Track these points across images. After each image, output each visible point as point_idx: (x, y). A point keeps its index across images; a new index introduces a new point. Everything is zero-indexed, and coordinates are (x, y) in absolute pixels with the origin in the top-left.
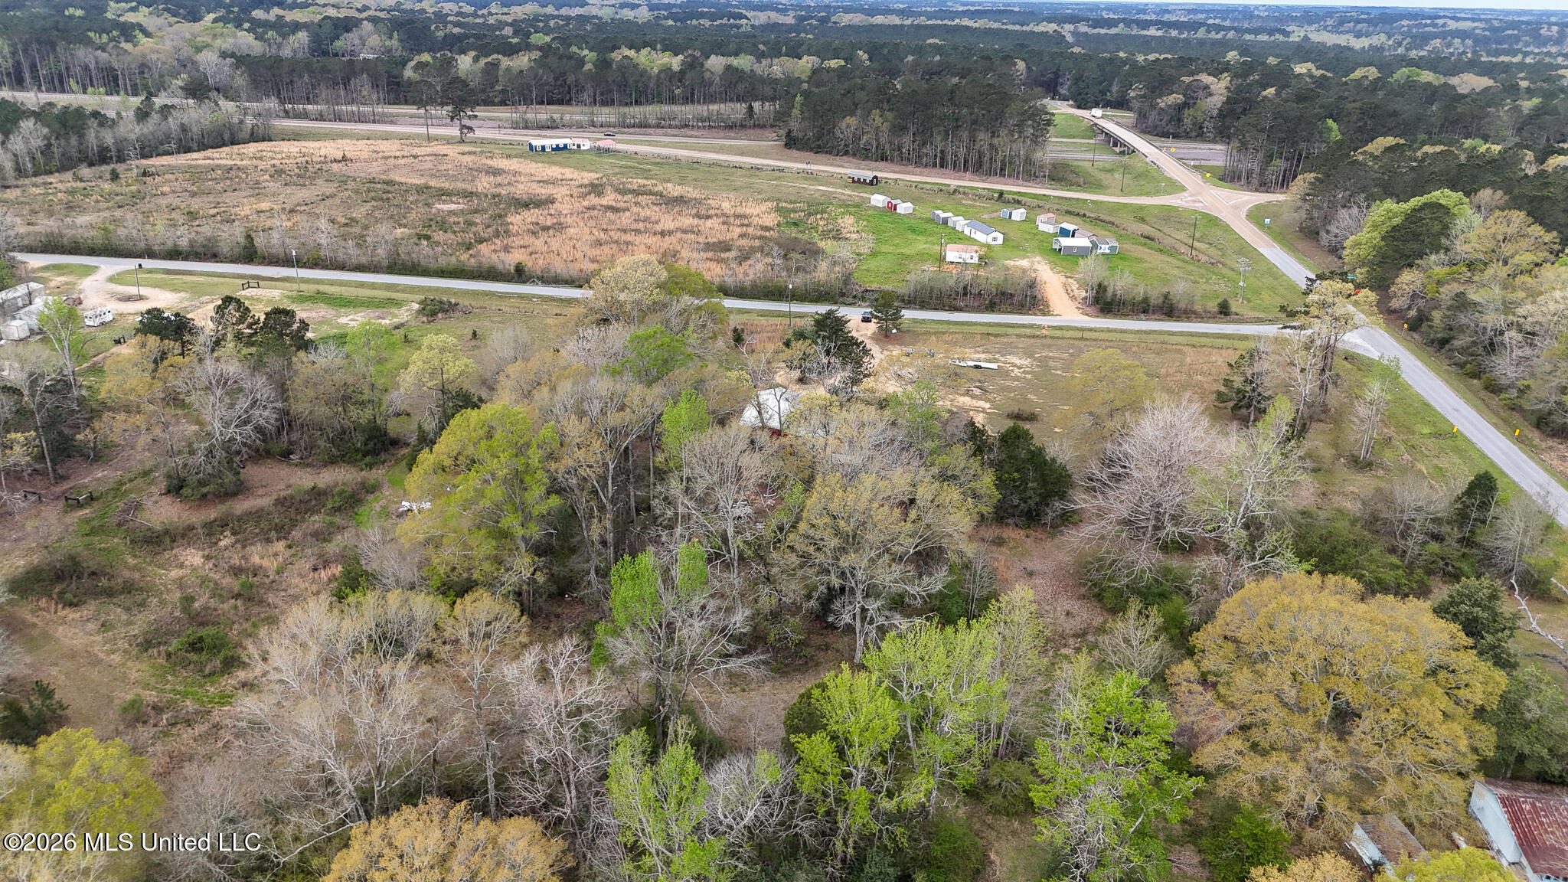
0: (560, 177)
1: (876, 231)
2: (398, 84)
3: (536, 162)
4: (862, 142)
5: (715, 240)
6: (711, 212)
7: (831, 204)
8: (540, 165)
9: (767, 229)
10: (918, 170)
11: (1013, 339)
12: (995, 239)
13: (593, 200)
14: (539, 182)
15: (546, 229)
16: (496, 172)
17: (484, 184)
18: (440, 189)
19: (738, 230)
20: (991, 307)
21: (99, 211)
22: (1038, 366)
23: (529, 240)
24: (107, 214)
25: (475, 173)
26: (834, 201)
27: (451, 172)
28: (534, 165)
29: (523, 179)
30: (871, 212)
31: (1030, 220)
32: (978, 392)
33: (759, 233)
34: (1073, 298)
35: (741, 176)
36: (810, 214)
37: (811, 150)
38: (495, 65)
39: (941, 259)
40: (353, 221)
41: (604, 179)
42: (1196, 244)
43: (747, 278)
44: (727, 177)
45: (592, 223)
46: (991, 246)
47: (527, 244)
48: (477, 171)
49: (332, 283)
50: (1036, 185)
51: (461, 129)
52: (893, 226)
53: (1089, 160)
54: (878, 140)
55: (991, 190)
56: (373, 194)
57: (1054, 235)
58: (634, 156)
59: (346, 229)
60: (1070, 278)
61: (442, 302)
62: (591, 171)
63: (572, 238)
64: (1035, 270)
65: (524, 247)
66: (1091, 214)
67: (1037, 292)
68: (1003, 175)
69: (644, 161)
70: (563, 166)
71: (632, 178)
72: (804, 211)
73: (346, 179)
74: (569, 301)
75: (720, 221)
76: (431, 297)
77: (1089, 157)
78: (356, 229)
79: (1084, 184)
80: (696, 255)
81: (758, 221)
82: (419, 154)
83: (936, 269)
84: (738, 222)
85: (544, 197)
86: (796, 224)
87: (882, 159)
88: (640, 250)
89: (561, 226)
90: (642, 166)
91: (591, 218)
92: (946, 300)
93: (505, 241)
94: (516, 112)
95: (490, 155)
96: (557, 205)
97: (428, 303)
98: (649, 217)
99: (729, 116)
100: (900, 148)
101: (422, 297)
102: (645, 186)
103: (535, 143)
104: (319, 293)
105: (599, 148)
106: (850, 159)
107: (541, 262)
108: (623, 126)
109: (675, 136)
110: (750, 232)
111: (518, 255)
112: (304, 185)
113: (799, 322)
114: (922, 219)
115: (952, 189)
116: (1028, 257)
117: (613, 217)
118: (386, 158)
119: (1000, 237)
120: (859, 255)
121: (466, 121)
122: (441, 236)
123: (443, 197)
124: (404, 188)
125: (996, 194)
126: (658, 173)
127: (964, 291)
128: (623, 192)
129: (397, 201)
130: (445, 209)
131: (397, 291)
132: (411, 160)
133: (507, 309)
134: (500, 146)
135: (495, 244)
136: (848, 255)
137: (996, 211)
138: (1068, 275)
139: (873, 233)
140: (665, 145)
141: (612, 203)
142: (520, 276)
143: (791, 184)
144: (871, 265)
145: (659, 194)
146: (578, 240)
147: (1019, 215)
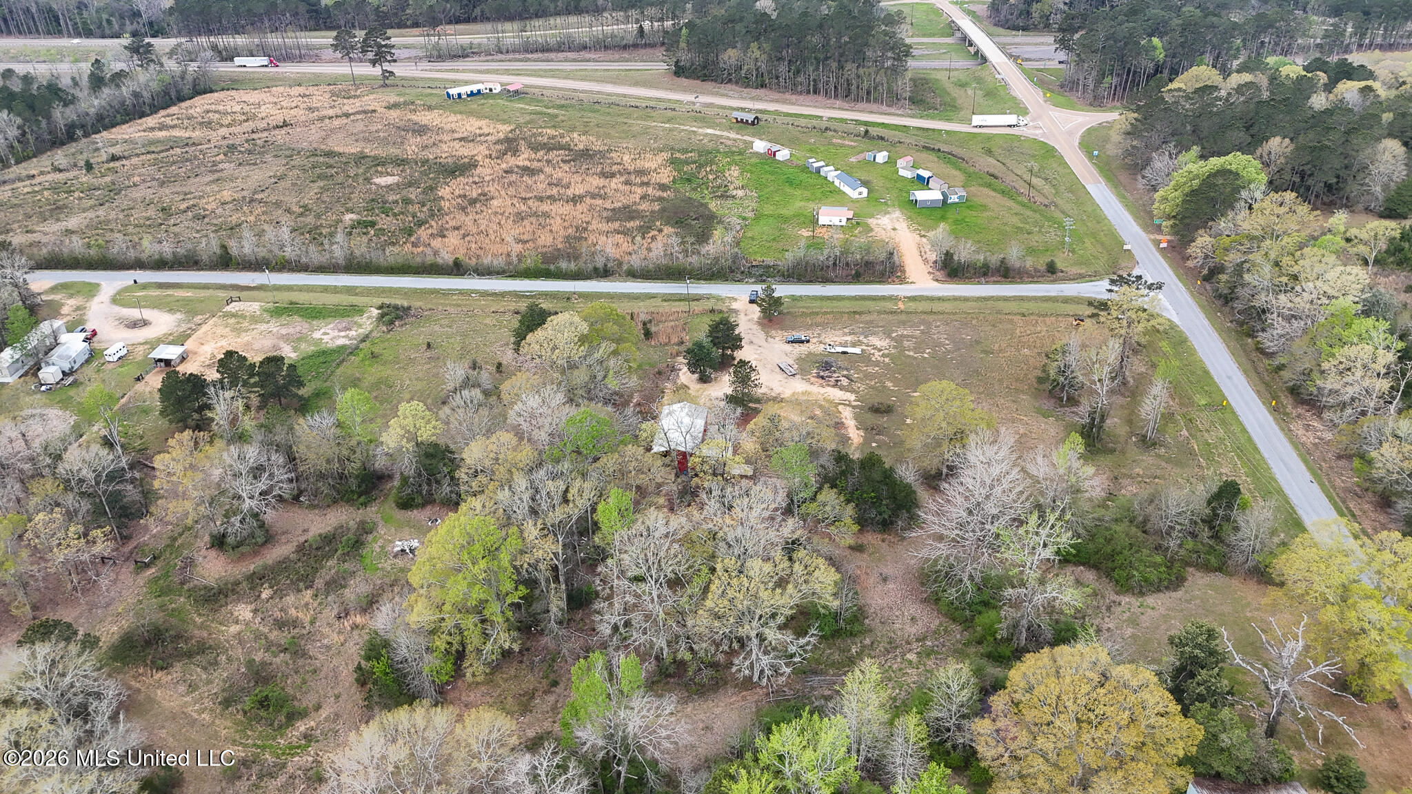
0: (478, 131)
1: (760, 187)
2: (316, 11)
3: (455, 113)
4: (743, 72)
5: (620, 204)
6: (615, 168)
7: (718, 151)
8: (459, 117)
9: (663, 187)
10: (794, 97)
11: (874, 317)
12: (860, 193)
13: (511, 161)
14: (461, 139)
15: (473, 202)
16: (421, 130)
17: (412, 148)
18: (375, 158)
19: (639, 191)
20: (857, 278)
21: (84, 211)
22: (895, 347)
23: (461, 217)
24: (91, 214)
25: (403, 133)
26: (722, 149)
27: (382, 134)
28: (453, 118)
29: (446, 138)
30: (753, 160)
31: (891, 162)
32: (845, 382)
33: (659, 194)
34: (926, 261)
35: (637, 119)
36: (701, 166)
37: (698, 78)
39: (814, 222)
40: (306, 208)
41: (518, 132)
42: (1035, 181)
43: (650, 254)
44: (626, 120)
45: (512, 191)
46: (857, 201)
47: (459, 224)
48: (404, 130)
49: (301, 289)
50: (897, 112)
51: (383, 74)
52: (773, 178)
53: (946, 70)
54: (757, 70)
55: (858, 122)
56: (318, 171)
57: (912, 180)
58: (540, 98)
59: (302, 219)
60: (924, 236)
61: (396, 308)
62: (504, 122)
63: (497, 213)
64: (894, 229)
65: (457, 228)
66: (945, 148)
67: (896, 258)
68: (868, 101)
69: (550, 105)
70: (479, 116)
71: (541, 127)
72: (695, 162)
73: (291, 153)
74: (503, 295)
75: (622, 179)
76: (387, 301)
77: (946, 64)
78: (310, 219)
79: (941, 105)
80: (604, 227)
81: (655, 178)
82: (350, 112)
83: (811, 233)
84: (638, 180)
85: (466, 160)
86: (689, 180)
87: (762, 86)
88: (557, 224)
89: (485, 198)
90: (549, 111)
91: (510, 184)
92: (819, 273)
93: (440, 223)
94: (428, 35)
95: (413, 107)
96: (479, 170)
97: (386, 310)
98: (560, 180)
99: (623, 38)
100: (777, 78)
101: (378, 301)
102: (553, 137)
103: (451, 91)
104: (291, 303)
105: (509, 91)
106: (734, 87)
107: (473, 246)
108: (527, 51)
109: (574, 60)
110: (650, 192)
111: (453, 239)
112: (255, 164)
113: (697, 307)
114: (797, 166)
115: (824, 124)
116: (889, 213)
117: (529, 182)
118: (321, 119)
119: (865, 191)
120: (744, 219)
121: (387, 66)
122: (384, 222)
123: (379, 169)
124: (344, 159)
125: (862, 129)
126: (563, 118)
127: (835, 264)
128: (535, 148)
129: (340, 178)
130: (383, 184)
131: (356, 294)
132: (344, 121)
133: (451, 310)
134: (420, 90)
135: (432, 227)
136: (735, 220)
137: (862, 152)
138: (923, 233)
139: (756, 188)
140: (567, 76)
141: (527, 163)
142: (458, 269)
143: (682, 127)
144: (756, 231)
145: (566, 147)
146: (502, 214)
147: (882, 157)
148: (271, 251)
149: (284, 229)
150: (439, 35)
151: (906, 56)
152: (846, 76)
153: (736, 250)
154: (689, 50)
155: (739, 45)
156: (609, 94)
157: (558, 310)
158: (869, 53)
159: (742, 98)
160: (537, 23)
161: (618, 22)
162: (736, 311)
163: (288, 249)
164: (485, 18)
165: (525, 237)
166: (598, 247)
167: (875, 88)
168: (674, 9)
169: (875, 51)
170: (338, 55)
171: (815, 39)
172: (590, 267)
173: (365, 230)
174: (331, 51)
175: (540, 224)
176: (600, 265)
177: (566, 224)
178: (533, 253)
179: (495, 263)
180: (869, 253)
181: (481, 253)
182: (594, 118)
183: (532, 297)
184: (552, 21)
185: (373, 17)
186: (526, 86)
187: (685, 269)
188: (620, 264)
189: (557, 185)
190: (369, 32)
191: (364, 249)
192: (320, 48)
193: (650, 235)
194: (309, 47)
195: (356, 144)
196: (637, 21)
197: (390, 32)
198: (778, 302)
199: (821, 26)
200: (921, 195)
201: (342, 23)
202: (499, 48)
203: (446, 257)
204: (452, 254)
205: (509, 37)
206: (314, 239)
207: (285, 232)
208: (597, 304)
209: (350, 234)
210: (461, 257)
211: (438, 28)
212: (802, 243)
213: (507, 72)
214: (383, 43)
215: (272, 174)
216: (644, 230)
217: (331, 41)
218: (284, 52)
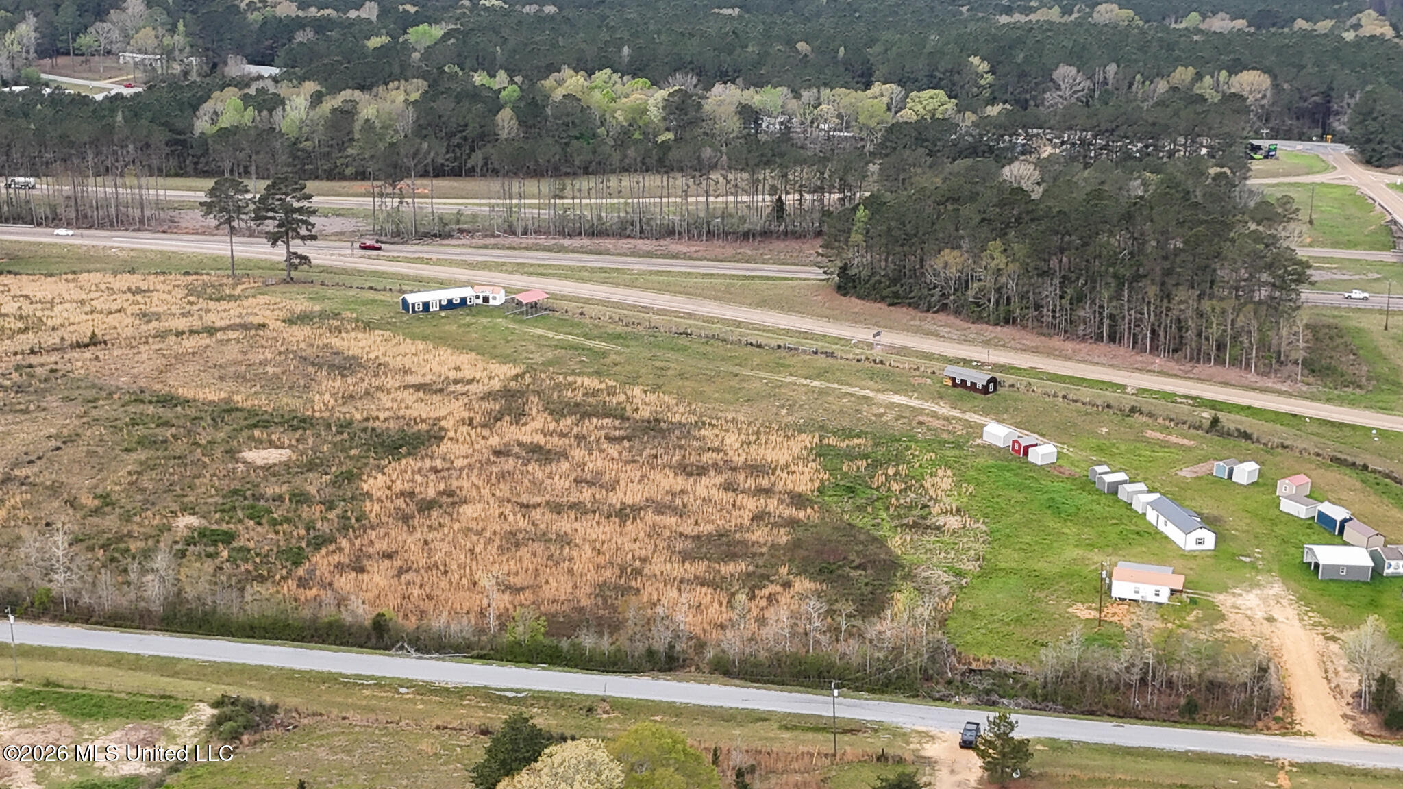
0: (452, 375)
1: (992, 512)
2: (183, 143)
3: (414, 338)
4: (971, 293)
5: (710, 528)
6: (708, 457)
7: (913, 438)
8: (420, 345)
9: (798, 500)
10: (1069, 346)
12: (1200, 541)
13: (509, 433)
14: (419, 387)
15: (426, 506)
16: (345, 366)
17: (324, 396)
18: (252, 413)
19: (751, 504)
20: (1189, 714)
23: (399, 534)
25: (311, 369)
26: (920, 434)
27: (270, 370)
28: (409, 346)
29: (390, 382)
30: (982, 460)
31: (1265, 483)
33: (789, 512)
34: (1337, 691)
35: (759, 367)
36: (876, 465)
37: (883, 299)
38: (346, 114)
39: (1103, 590)
40: (106, 500)
41: (528, 379)
43: (764, 631)
44: (736, 369)
45: (503, 490)
46: (1191, 556)
47: (394, 547)
48: (313, 364)
49: (70, 656)
50: (1279, 386)
51: (288, 260)
52: (1020, 497)
53: (1380, 311)
54: (998, 290)
55: (1198, 402)
56: (141, 431)
57: (1309, 523)
58: (577, 318)
59: (95, 520)
60: (1334, 639)
61: (249, 706)
62: (505, 359)
63: (469, 530)
64: (1270, 619)
65: (389, 556)
66: (1375, 463)
67: (1273, 679)
68: (1220, 361)
69: (595, 332)
70: (459, 345)
71: (573, 373)
72: (866, 457)
73: (93, 394)
74: (461, 693)
75: (720, 479)
76: (233, 692)
77: (1379, 301)
78: (111, 522)
79: (1369, 379)
80: (677, 570)
81: (785, 482)
82: (218, 324)
83: (1095, 614)
84: (751, 483)
85: (424, 427)
86: (851, 490)
87: (1007, 322)
88: (583, 558)
89: (451, 500)
90: (592, 344)
91: (502, 476)
92: (1110, 697)
93: (357, 543)
94: (381, 195)
95: (336, 323)
96: (446, 446)
97: (227, 710)
98: (600, 473)
99: (743, 219)
100: (1038, 307)
101: (215, 690)
102: (595, 393)
103: (412, 298)
104: (48, 684)
105: (520, 304)
106: (952, 319)
107: (416, 592)
108: (561, 233)
109: (649, 254)
110: (771, 508)
111: (379, 577)
112: (26, 411)
113: (850, 747)
114: (1072, 478)
115: (1128, 401)
116: (1258, 585)
117: (540, 475)
118: (162, 335)
119: (1210, 539)
120: (959, 574)
121: (297, 246)
122: (252, 535)
123: (257, 433)
124: (192, 412)
125: (1207, 415)
126: (618, 359)
127: (1143, 681)
128: (557, 410)
129: (180, 447)
130: (259, 462)
131: (175, 674)
132: (204, 340)
133: (355, 717)
134: (352, 293)
135: (340, 549)
136: (940, 576)
137: (1205, 459)
138: (1331, 632)
139: (986, 516)
140: (633, 281)
141: (539, 439)
142: (381, 637)
143: (845, 389)
144: (980, 599)
145: (619, 414)
146: (479, 533)
147: (1246, 472)
148: (26, 579)
149: (59, 537)
150: (401, 196)
151: (1298, 282)
152: (1176, 313)
153: (939, 635)
154: (868, 248)
155: (965, 244)
156: (710, 320)
157: (568, 733)
158: (1223, 273)
159: (966, 341)
160: (584, 183)
161: (736, 190)
162: (931, 763)
163: (59, 577)
164: (489, 170)
165: (517, 581)
166: (660, 610)
167: (1234, 338)
168: (846, 170)
169: (1236, 270)
170: (212, 221)
171: (1118, 240)
172: (641, 648)
173: (211, 549)
174: (199, 213)
175: (550, 557)
176: (660, 645)
177: (601, 559)
178: (532, 614)
179: (454, 627)
180: (1216, 664)
181: (429, 606)
182: (674, 362)
183: (517, 701)
184: (613, 181)
185: (283, 158)
186: (554, 296)
187: (832, 665)
188: (701, 646)
189: (591, 484)
190: (273, 185)
191: (203, 586)
192: (182, 206)
193: (766, 592)
194: (159, 205)
195: (220, 385)
196: (773, 190)
197: (311, 186)
198: (1021, 750)
199: (1128, 217)
200: (1327, 555)
201: (227, 165)
202: (510, 226)
203: (360, 611)
204: (372, 604)
205: (531, 206)
206: (113, 560)
207: (59, 545)
208: (643, 725)
209: (183, 554)
210: (389, 613)
211: (402, 184)
212: (1076, 633)
213: (520, 269)
214: (296, 205)
215: (53, 431)
216: (754, 582)
217: (201, 196)
218: (113, 211)
